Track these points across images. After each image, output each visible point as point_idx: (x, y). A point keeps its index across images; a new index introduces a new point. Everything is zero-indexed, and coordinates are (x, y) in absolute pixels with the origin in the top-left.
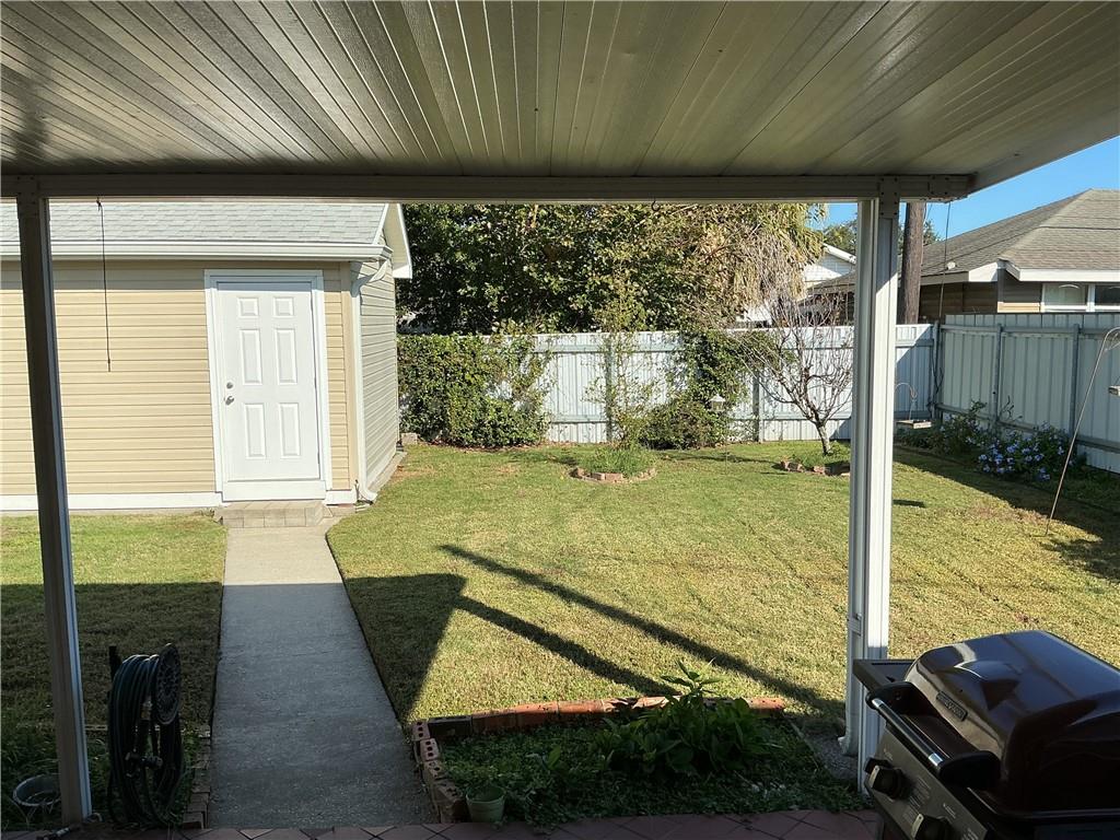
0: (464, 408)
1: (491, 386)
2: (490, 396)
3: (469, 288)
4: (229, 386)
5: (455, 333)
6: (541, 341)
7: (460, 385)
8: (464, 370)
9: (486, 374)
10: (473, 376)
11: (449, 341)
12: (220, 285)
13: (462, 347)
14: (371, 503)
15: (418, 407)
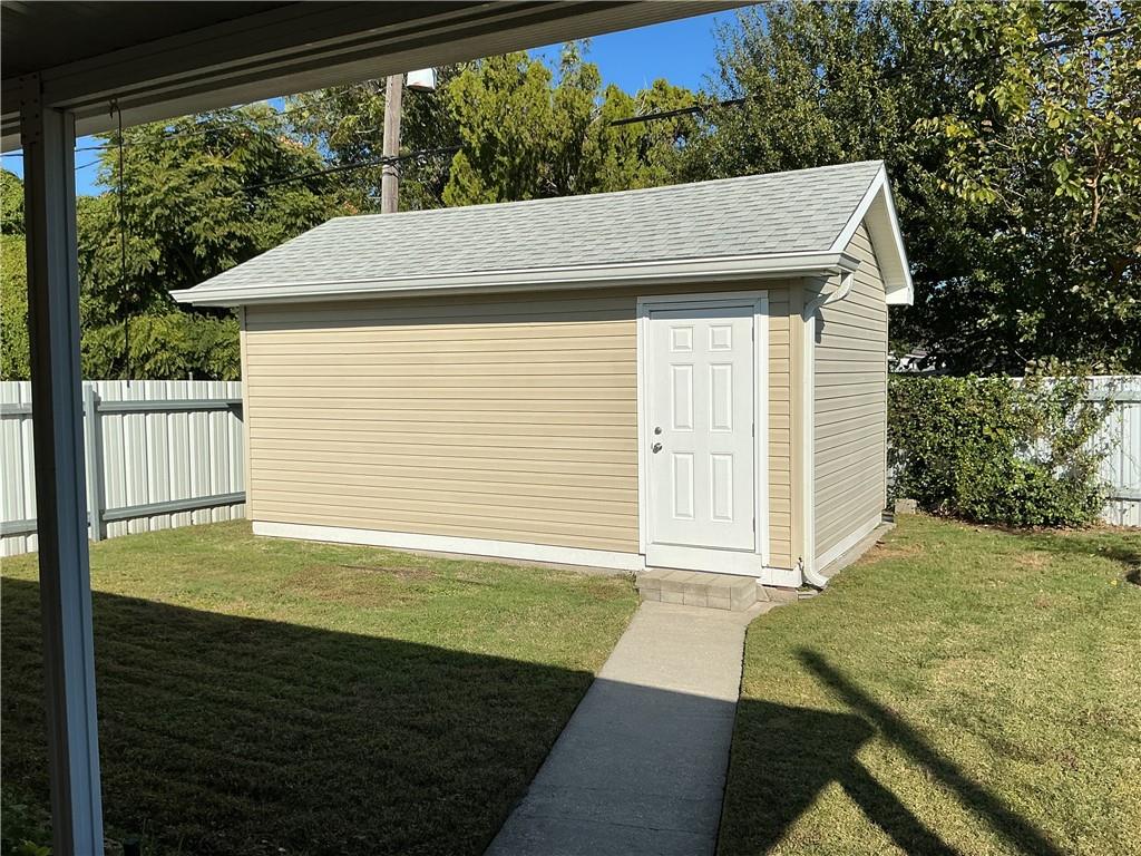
0: (979, 472)
1: (1020, 444)
2: (1020, 459)
3: (995, 317)
4: (658, 432)
5: (972, 374)
6: (1098, 385)
7: (975, 440)
8: (982, 423)
9: (1014, 428)
10: (994, 430)
11: (961, 385)
12: (653, 313)
13: (981, 392)
14: (819, 589)
15: (918, 467)
